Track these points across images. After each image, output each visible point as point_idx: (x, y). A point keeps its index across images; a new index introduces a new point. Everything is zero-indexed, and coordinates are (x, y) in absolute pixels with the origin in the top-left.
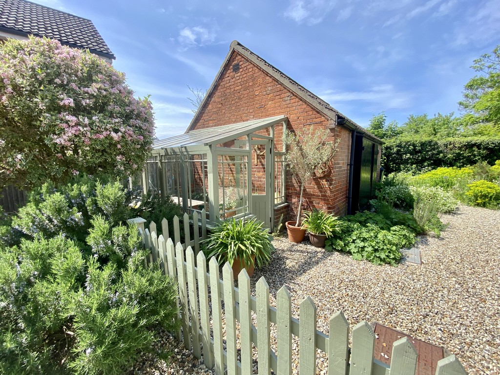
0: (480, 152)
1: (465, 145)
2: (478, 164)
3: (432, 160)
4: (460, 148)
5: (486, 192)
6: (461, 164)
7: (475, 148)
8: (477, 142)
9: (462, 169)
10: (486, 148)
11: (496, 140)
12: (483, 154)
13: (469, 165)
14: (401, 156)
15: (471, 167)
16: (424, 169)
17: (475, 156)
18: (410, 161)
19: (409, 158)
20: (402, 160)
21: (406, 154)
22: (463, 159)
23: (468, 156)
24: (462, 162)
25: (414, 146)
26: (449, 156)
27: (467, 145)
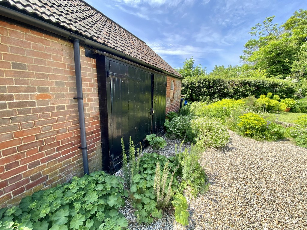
0: (250, 88)
1: (241, 83)
2: (248, 97)
3: (220, 93)
4: (238, 85)
5: (254, 124)
6: (238, 97)
7: (247, 86)
8: (249, 81)
9: (238, 100)
10: (254, 86)
11: (261, 80)
12: (252, 90)
13: (243, 98)
14: (200, 89)
15: (243, 99)
16: (214, 99)
17: (247, 91)
18: (206, 93)
19: (206, 91)
20: (201, 92)
21: (203, 88)
22: (239, 93)
23: (243, 91)
24: (239, 95)
25: (209, 82)
26: (231, 90)
27: (243, 83)
